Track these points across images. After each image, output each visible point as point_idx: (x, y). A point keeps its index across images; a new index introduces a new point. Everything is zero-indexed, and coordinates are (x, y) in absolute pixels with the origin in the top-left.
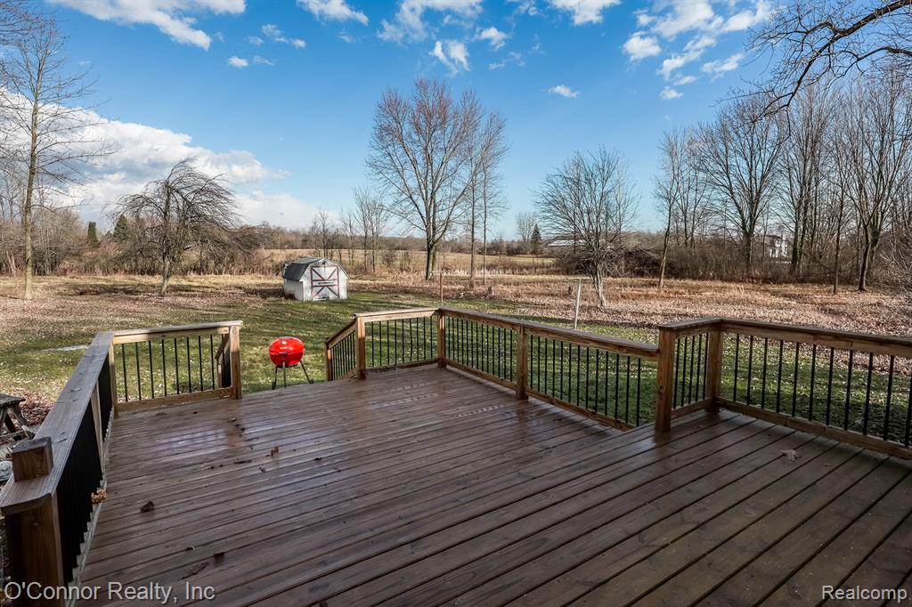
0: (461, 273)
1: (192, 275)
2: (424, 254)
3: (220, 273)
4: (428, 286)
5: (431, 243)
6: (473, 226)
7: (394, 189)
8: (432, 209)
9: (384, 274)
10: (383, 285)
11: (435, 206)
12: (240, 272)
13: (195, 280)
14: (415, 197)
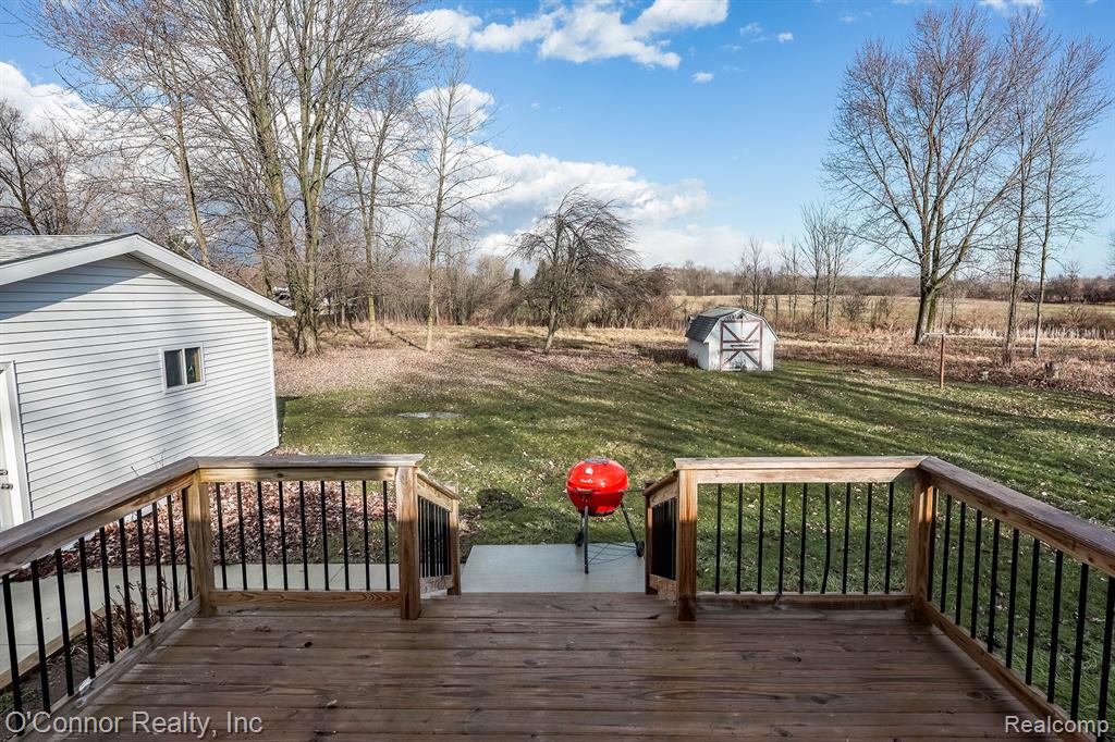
0: (985, 334)
1: (591, 328)
2: (916, 301)
3: (622, 326)
4: (918, 355)
5: (929, 283)
6: (1018, 252)
7: (867, 201)
8: (934, 229)
9: (842, 331)
10: (837, 351)
11: (940, 223)
12: (646, 326)
13: (594, 334)
14: (903, 210)
